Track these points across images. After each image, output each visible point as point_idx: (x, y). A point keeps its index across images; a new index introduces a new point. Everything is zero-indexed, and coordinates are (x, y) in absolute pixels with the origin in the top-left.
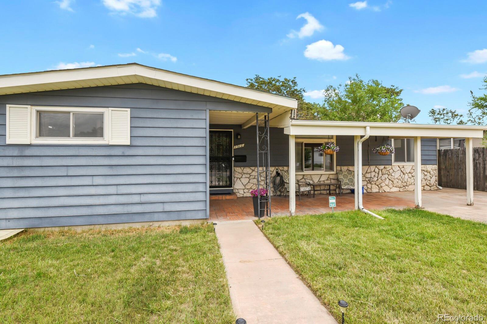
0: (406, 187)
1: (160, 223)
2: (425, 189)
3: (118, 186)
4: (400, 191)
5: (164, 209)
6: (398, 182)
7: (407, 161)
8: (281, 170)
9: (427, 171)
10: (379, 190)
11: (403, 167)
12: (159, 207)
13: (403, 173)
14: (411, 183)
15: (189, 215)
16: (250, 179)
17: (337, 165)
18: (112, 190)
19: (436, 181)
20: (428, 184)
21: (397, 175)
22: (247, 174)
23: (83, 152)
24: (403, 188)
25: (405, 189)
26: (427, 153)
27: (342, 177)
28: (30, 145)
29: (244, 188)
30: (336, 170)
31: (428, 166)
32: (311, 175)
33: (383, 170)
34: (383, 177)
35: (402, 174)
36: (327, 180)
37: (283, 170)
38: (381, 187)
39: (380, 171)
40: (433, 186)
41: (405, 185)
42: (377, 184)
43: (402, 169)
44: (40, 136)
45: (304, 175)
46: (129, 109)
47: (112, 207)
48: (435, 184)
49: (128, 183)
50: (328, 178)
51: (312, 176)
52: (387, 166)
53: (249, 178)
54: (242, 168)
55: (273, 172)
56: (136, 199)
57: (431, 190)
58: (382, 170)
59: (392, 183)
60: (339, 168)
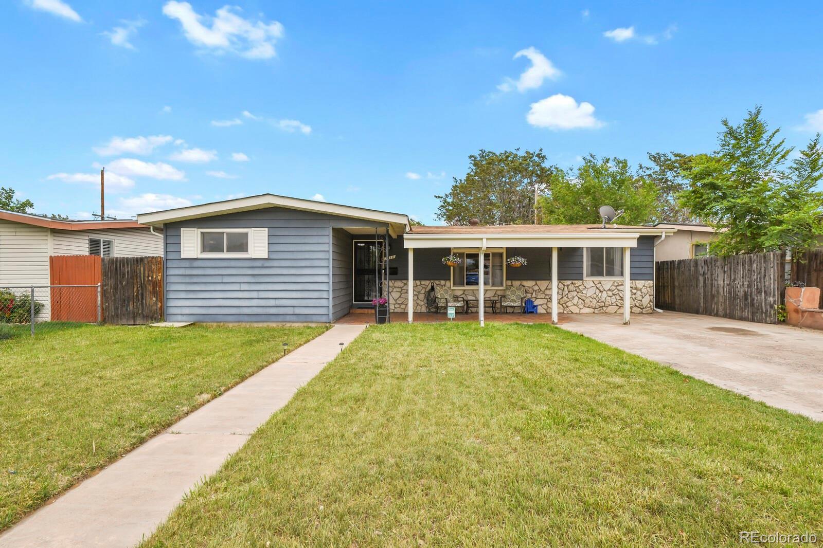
0: (604, 308)
1: (291, 324)
2: (633, 311)
3: (259, 292)
4: (594, 313)
5: (294, 312)
6: (591, 301)
7: (606, 275)
8: (437, 284)
9: (636, 289)
10: (564, 310)
11: (600, 283)
12: (290, 311)
13: (599, 289)
14: (612, 303)
15: (315, 318)
16: (401, 294)
17: (506, 280)
18: (254, 295)
19: (650, 301)
20: (637, 305)
21: (591, 292)
22: (398, 288)
23: (233, 264)
24: (599, 309)
25: (602, 310)
26: (637, 265)
27: (509, 293)
28: (197, 259)
29: (395, 303)
30: (506, 285)
31: (637, 282)
32: (473, 290)
33: (570, 287)
34: (569, 295)
35: (598, 291)
36: (494, 296)
37: (439, 284)
38: (567, 307)
39: (566, 287)
40: (645, 308)
41: (601, 305)
42: (561, 303)
43: (598, 286)
44: (203, 252)
45: (464, 290)
46: (267, 229)
47: (255, 308)
48: (649, 305)
49: (266, 289)
50: (495, 294)
51: (475, 291)
52: (576, 282)
53: (400, 292)
54: (393, 281)
55: (428, 286)
56: (272, 303)
57: (642, 313)
58: (568, 286)
59: (583, 303)
60: (509, 283)
